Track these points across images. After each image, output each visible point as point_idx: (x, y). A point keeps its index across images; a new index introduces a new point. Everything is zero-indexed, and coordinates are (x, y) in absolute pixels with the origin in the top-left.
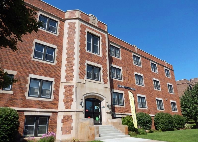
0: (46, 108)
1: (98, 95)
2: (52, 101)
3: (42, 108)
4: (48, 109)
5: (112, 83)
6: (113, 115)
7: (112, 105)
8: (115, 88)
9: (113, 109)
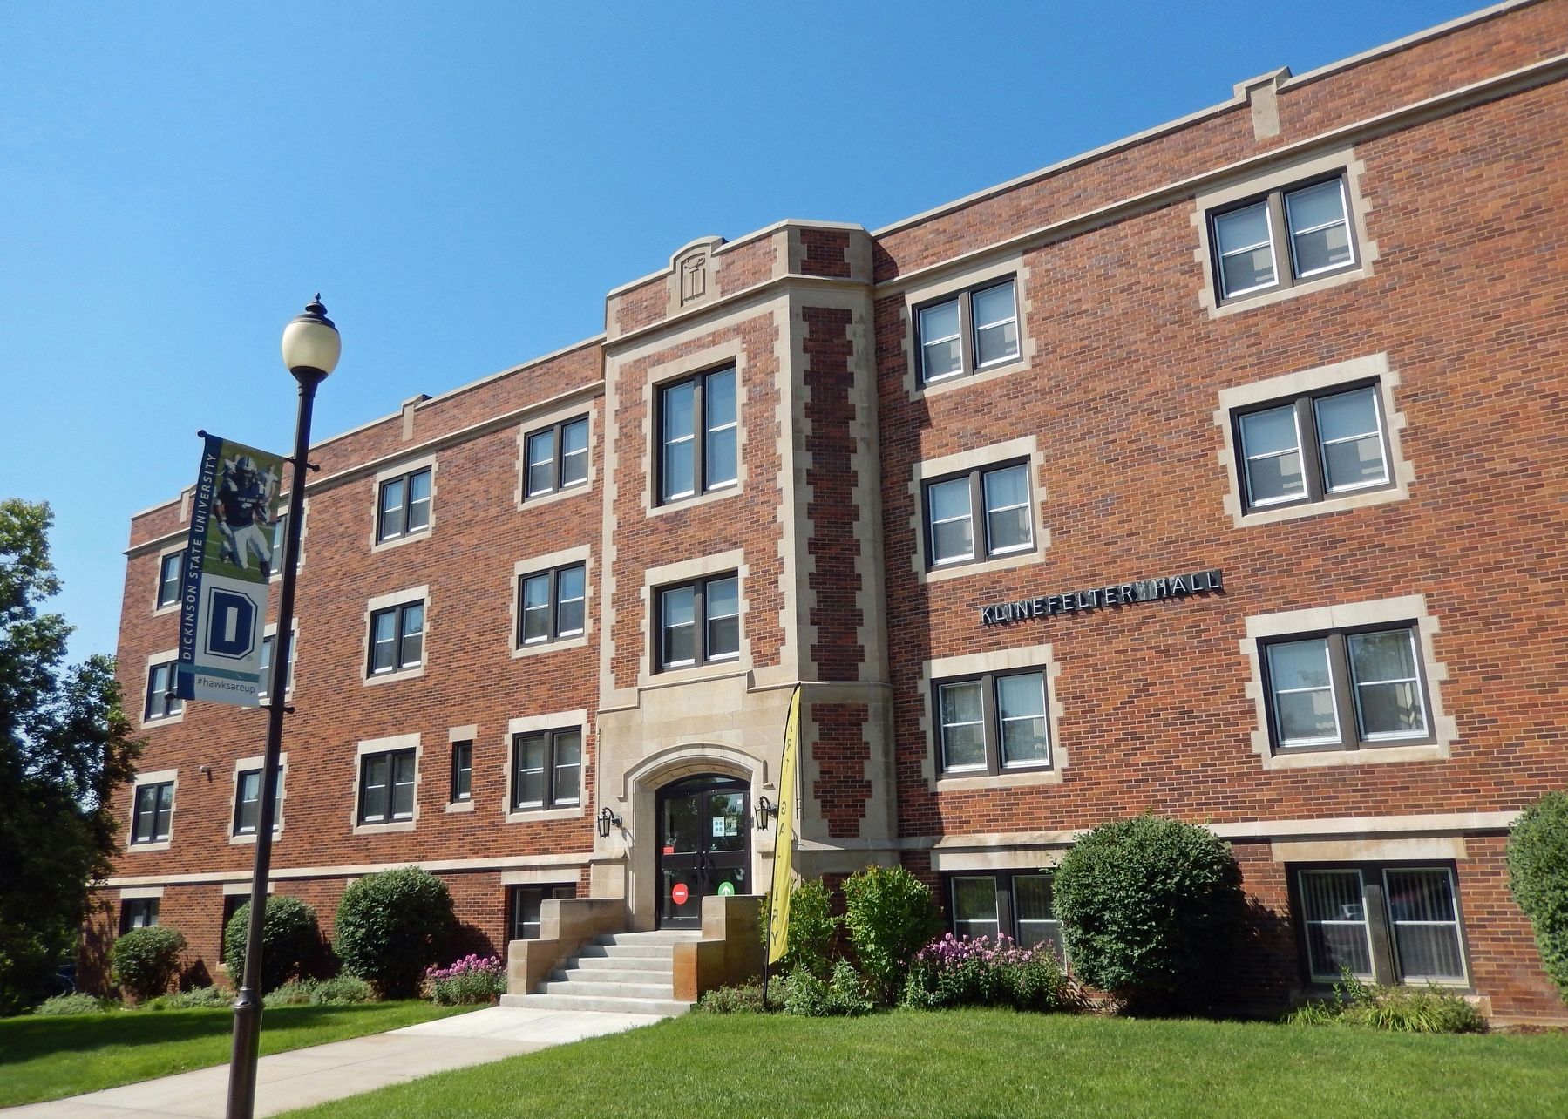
5: (925, 613)
6: (929, 858)
7: (927, 785)
8: (959, 640)
9: (933, 814)
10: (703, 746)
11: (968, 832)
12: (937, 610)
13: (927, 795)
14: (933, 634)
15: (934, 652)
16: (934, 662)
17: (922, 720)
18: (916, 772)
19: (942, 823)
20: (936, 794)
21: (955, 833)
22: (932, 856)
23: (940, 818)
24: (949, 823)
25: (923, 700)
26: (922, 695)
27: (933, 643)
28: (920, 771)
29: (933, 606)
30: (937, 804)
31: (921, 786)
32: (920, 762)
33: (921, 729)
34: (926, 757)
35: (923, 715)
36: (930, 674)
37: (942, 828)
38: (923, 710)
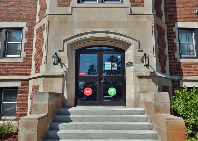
0: (10, 73)
1: (109, 35)
2: (22, 61)
3: (5, 75)
4: (14, 75)
5: (175, 8)
6: (179, 83)
7: (177, 60)
8: (187, 17)
9: (179, 69)
10: (107, 32)
11: (192, 75)
12: (179, 8)
13: (177, 63)
14: (178, 14)
15: (178, 20)
16: (178, 23)
17: (175, 40)
18: (173, 55)
19: (182, 72)
20: (180, 63)
21: (187, 75)
22: (181, 82)
23: (182, 71)
24: (185, 72)
25: (175, 34)
26: (175, 32)
27: (178, 17)
28: (174, 55)
29: (178, 6)
30: (180, 66)
31: (175, 60)
32: (174, 52)
33: (175, 42)
34: (176, 51)
35: (175, 38)
36: (177, 26)
37: (183, 74)
38: (175, 36)
